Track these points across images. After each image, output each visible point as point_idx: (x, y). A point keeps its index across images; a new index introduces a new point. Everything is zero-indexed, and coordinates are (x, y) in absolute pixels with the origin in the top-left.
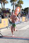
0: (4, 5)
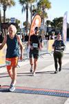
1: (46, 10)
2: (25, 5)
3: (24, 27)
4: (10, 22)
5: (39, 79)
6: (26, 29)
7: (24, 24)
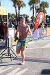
3: (31, 20)
6: (32, 21)
7: (31, 18)
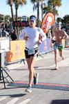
0: (17, 9)
1: (57, 8)
2: (36, 4)
4: (22, 20)
5: (50, 75)
